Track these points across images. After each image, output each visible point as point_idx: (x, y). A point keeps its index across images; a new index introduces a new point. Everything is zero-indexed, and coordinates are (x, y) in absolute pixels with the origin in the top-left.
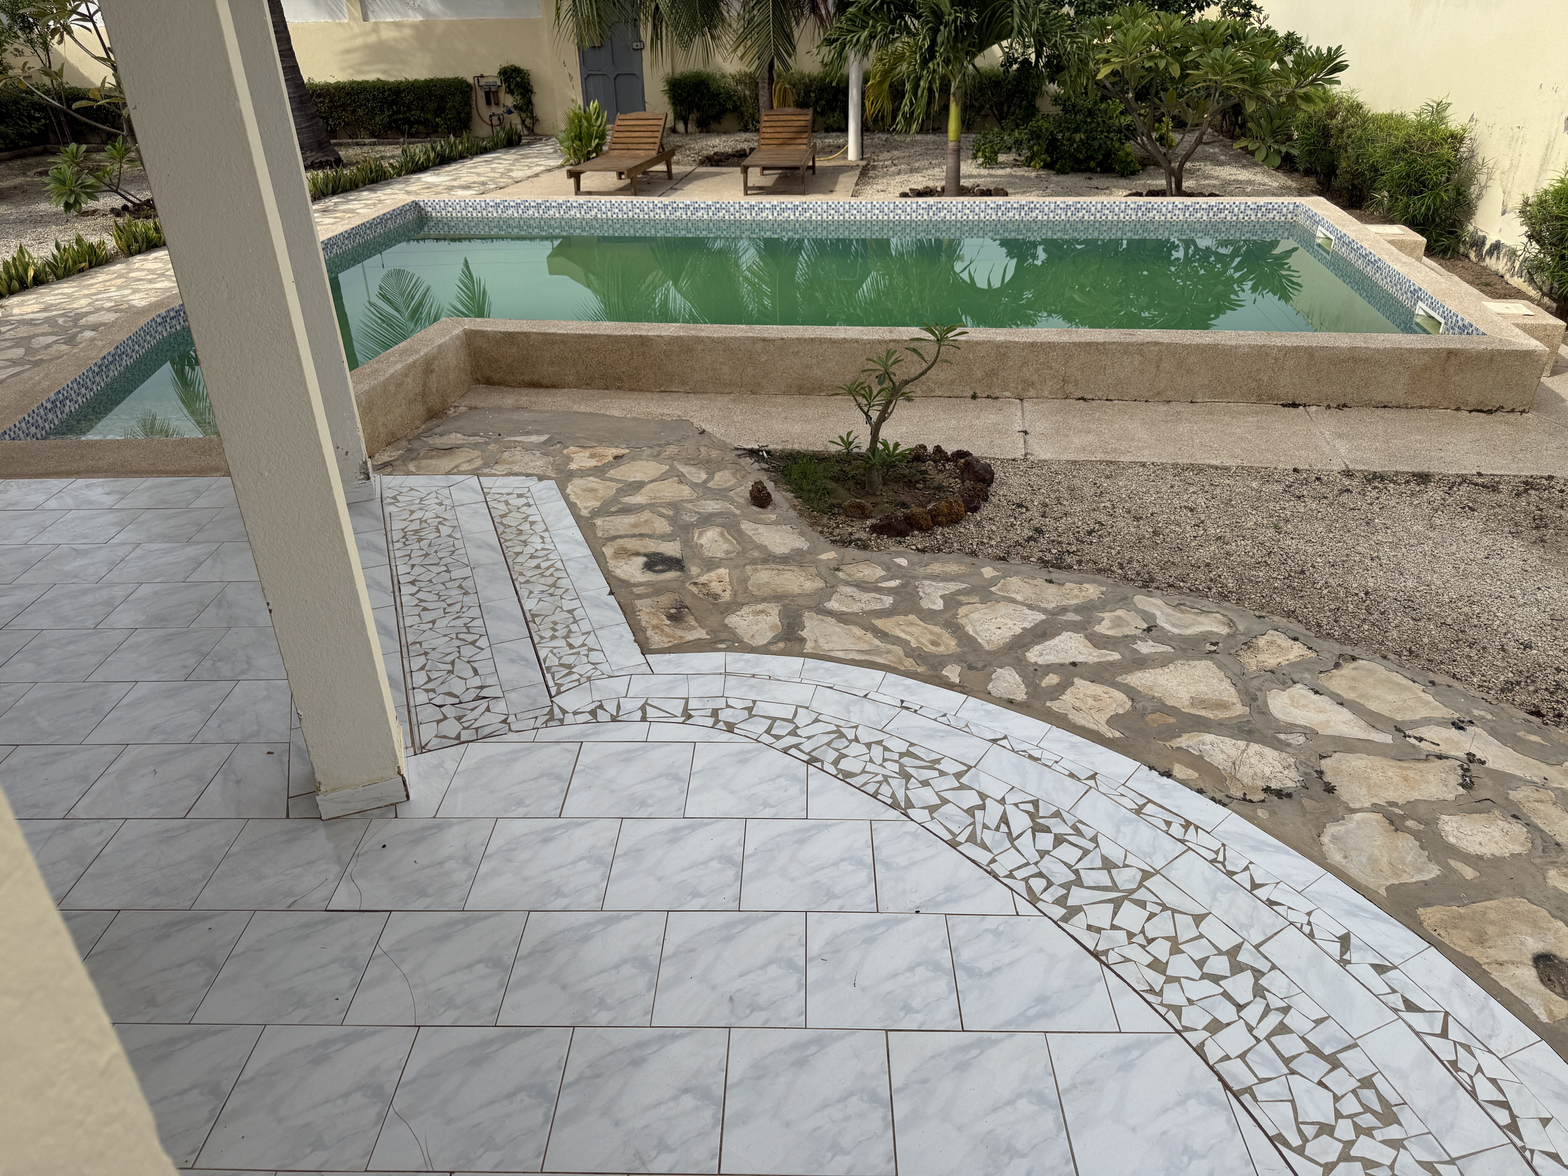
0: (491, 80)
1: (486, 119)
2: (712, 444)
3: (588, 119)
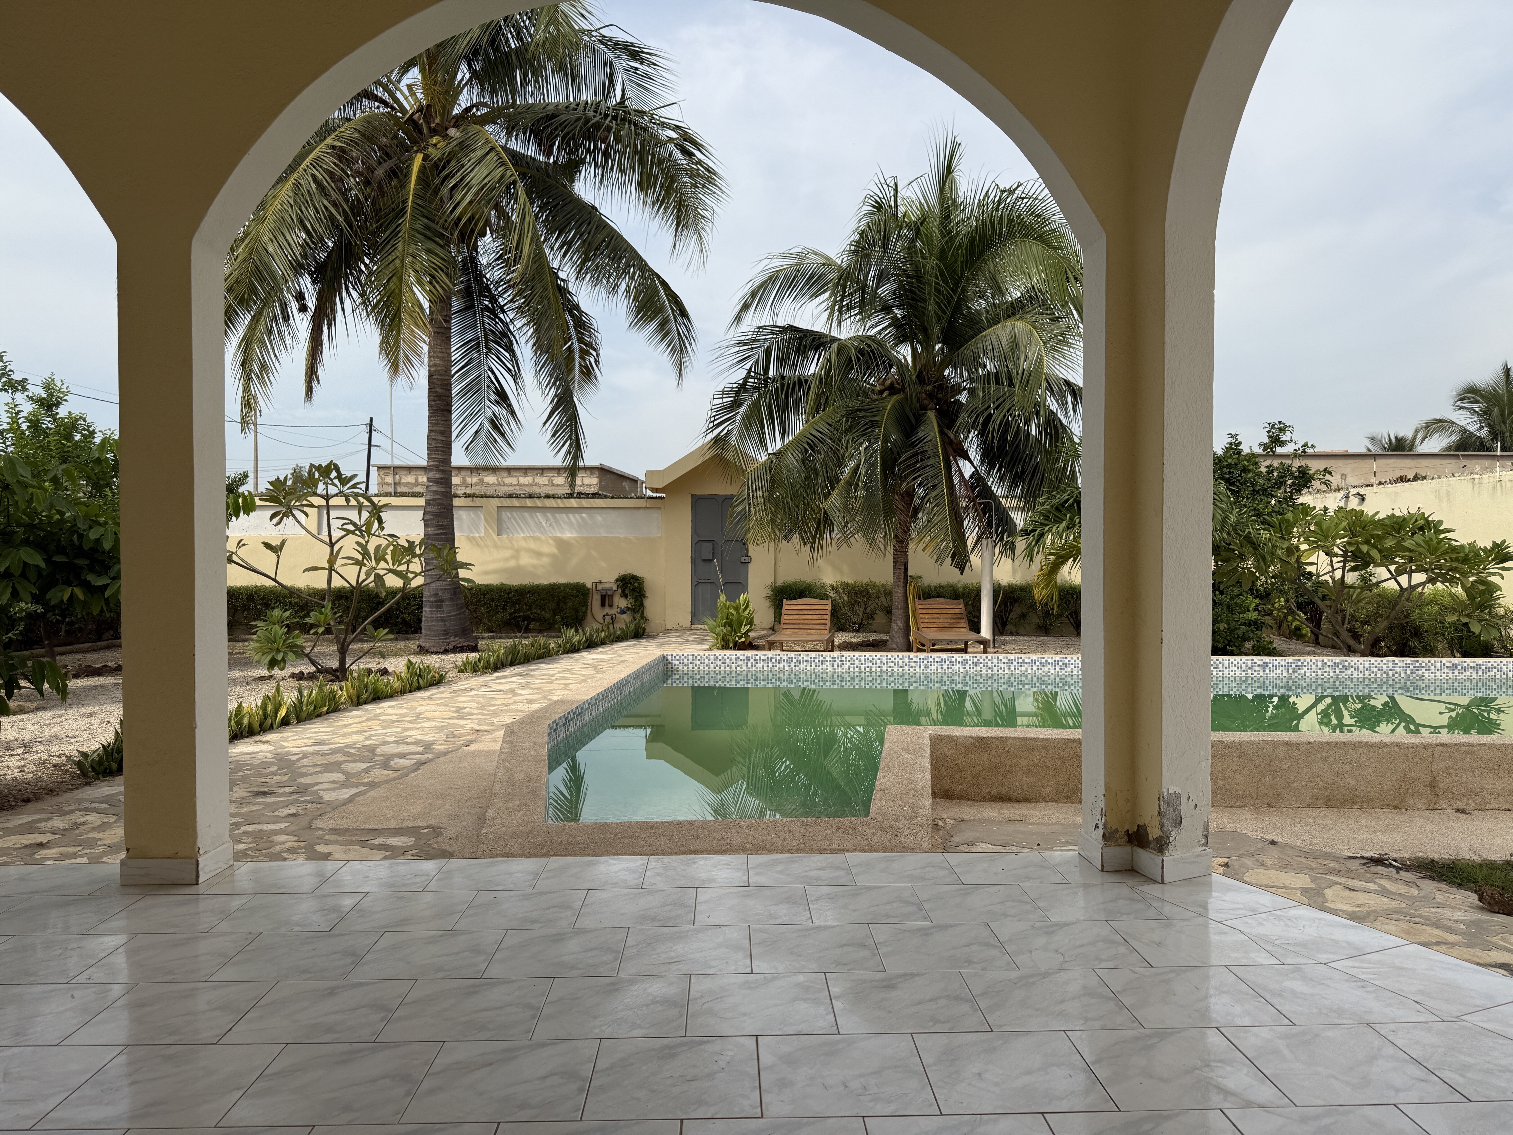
0: (607, 586)
1: (599, 618)
2: (1307, 854)
3: (737, 609)
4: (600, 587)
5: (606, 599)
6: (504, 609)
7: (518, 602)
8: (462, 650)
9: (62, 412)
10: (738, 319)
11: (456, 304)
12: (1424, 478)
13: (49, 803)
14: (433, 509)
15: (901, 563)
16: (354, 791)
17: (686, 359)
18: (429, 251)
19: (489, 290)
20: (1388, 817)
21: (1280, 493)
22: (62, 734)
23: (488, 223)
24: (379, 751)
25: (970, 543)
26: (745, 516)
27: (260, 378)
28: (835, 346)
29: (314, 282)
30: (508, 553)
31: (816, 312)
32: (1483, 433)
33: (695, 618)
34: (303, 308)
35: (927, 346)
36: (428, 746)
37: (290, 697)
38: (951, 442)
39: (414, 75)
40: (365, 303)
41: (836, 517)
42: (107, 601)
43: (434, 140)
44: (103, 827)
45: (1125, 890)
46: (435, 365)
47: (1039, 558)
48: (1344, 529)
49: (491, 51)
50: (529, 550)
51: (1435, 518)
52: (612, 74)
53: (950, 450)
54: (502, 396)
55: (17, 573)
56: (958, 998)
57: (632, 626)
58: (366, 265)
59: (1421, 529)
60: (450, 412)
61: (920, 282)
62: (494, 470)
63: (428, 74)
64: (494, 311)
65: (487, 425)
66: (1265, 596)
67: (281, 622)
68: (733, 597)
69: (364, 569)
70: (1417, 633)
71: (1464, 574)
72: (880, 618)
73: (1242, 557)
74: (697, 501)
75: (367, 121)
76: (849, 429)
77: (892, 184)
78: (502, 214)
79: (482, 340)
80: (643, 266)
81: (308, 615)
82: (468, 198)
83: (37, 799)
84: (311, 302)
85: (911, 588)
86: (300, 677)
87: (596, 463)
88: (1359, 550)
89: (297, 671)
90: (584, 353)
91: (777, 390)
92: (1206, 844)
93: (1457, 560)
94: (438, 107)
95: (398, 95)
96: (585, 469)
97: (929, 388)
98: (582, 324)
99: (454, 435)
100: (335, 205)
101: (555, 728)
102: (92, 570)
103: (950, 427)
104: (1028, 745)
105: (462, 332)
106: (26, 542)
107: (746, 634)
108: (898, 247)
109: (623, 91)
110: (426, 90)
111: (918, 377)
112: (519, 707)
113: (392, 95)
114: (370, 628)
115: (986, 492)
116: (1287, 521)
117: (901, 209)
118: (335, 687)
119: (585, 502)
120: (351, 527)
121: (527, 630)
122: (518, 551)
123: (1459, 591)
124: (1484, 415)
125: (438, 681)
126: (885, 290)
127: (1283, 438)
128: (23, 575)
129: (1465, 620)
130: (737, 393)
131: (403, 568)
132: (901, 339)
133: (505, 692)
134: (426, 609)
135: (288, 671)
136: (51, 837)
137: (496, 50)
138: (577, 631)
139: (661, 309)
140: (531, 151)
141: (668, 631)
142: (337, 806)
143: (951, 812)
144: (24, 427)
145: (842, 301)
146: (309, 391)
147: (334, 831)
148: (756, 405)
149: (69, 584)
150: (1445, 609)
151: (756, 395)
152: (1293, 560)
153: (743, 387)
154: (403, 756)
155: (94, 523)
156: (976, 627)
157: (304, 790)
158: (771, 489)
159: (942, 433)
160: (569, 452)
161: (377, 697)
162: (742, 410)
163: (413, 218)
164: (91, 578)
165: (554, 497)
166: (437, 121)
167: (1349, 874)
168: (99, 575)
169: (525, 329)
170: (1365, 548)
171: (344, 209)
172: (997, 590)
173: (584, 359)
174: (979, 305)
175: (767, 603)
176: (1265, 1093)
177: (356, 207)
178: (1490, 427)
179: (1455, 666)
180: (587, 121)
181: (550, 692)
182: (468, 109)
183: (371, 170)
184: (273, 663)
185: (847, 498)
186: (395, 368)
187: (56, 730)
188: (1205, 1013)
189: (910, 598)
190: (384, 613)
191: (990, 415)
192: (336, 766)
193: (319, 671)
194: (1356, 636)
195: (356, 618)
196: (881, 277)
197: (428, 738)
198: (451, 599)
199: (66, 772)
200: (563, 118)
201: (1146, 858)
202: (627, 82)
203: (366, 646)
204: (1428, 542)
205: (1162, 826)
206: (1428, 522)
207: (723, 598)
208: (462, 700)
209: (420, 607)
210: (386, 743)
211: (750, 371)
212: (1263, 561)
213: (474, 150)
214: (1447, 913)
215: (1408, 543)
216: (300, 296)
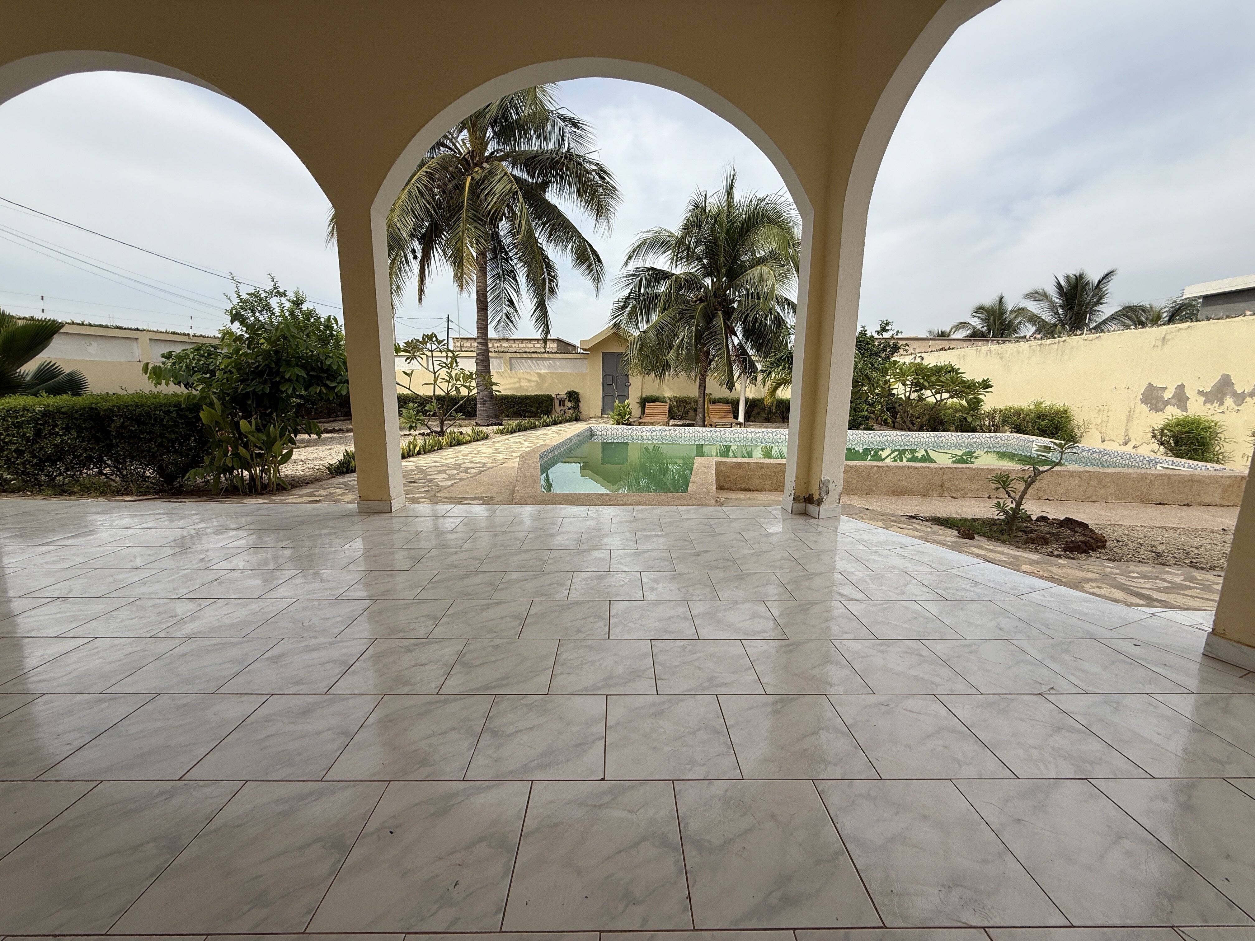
0: (562, 396)
1: (558, 411)
2: (882, 514)
3: (624, 407)
4: (558, 397)
5: (561, 402)
6: (514, 406)
7: (520, 403)
8: (495, 424)
9: (304, 307)
10: (626, 263)
11: (489, 256)
12: (953, 348)
13: (317, 484)
14: (480, 357)
15: (702, 386)
16: (453, 482)
17: (600, 284)
18: (475, 228)
19: (505, 249)
20: (920, 499)
21: (884, 355)
22: (318, 457)
23: (504, 214)
24: (462, 466)
25: (735, 378)
26: (628, 362)
27: (397, 292)
28: (674, 277)
29: (420, 243)
30: (516, 380)
31: (665, 260)
32: (984, 329)
33: (603, 412)
34: (415, 257)
35: (719, 279)
36: (484, 465)
37: (420, 442)
38: (729, 327)
39: (465, 134)
40: (445, 254)
41: (672, 363)
42: (336, 394)
43: (476, 169)
44: (343, 494)
45: (802, 521)
46: (480, 286)
47: (768, 384)
48: (913, 372)
49: (503, 121)
50: (525, 379)
51: (956, 367)
52: (563, 135)
53: (728, 331)
54: (511, 302)
55: (294, 379)
56: (727, 560)
57: (574, 415)
58: (445, 236)
59: (949, 372)
60: (487, 309)
61: (716, 245)
62: (507, 340)
63: (472, 133)
64: (507, 260)
65: (504, 317)
66: (872, 405)
67: (413, 409)
68: (622, 402)
69: (450, 384)
70: (941, 423)
71: (967, 394)
72: (691, 413)
73: (863, 385)
74: (605, 355)
75: (443, 158)
76: (680, 320)
77: (704, 195)
78: (511, 209)
79: (501, 275)
80: (580, 236)
81: (425, 406)
82: (494, 200)
83: (312, 483)
84: (419, 255)
85: (706, 399)
86: (423, 434)
87: (556, 337)
88: (919, 382)
89: (422, 432)
90: (551, 281)
91: (645, 299)
92: (839, 503)
93: (965, 387)
94: (478, 151)
95: (457, 145)
96: (551, 340)
97: (719, 300)
98: (549, 266)
99: (489, 321)
100: (429, 203)
101: (542, 457)
102: (328, 379)
103: (728, 320)
104: (759, 466)
105: (492, 270)
106: (297, 365)
107: (628, 419)
108: (706, 227)
109: (569, 144)
110: (472, 143)
111: (714, 294)
112: (524, 449)
113: (454, 145)
114: (454, 413)
115: (745, 352)
116: (886, 367)
117: (708, 208)
118: (440, 438)
119: (551, 356)
120: (444, 365)
121: (525, 417)
122: (520, 379)
123: (964, 402)
124: (986, 321)
125: (486, 437)
126: (699, 250)
127: (887, 328)
128: (297, 380)
129: (965, 416)
130: (625, 301)
131: (468, 384)
132: (706, 274)
133: (517, 443)
134: (478, 405)
135: (417, 432)
136: (321, 498)
137: (506, 120)
138: (548, 417)
139: (588, 258)
140: (524, 176)
141: (591, 418)
142: (446, 488)
143: (723, 495)
144: (287, 314)
145: (677, 255)
146: (420, 299)
147: (446, 498)
148: (634, 307)
149: (319, 385)
150: (956, 411)
151: (634, 302)
152: (887, 386)
153: (628, 298)
154: (473, 468)
155: (328, 357)
156: (736, 417)
157: (431, 481)
158: (641, 349)
159: (724, 322)
160: (543, 330)
161: (459, 443)
162: (628, 309)
163: (468, 211)
164: (328, 382)
165: (536, 352)
166: (477, 159)
167: (900, 522)
168: (332, 381)
169: (522, 268)
170: (921, 381)
171: (433, 206)
172: (747, 400)
173: (551, 284)
174: (745, 258)
175: (638, 405)
176: (860, 596)
177: (439, 204)
178: (988, 326)
179: (958, 436)
180: (553, 159)
181: (537, 443)
182: (493, 153)
183: (446, 185)
184: (411, 428)
185: (678, 354)
186: (461, 286)
187: (316, 455)
188: (834, 568)
189: (706, 403)
190: (459, 407)
191: (748, 314)
192: (444, 472)
193: (432, 432)
194: (913, 424)
195: (447, 409)
196: (698, 243)
197: (484, 461)
198: (490, 401)
199: (323, 472)
200: (540, 157)
201: (812, 508)
202: (571, 139)
203: (452, 422)
204: (952, 378)
205: (820, 494)
206: (953, 369)
207: (617, 402)
208: (497, 446)
209: (476, 405)
210: (465, 463)
211: (632, 290)
212: (873, 386)
213: (496, 175)
214: (943, 538)
215: (942, 379)
216: (413, 251)
